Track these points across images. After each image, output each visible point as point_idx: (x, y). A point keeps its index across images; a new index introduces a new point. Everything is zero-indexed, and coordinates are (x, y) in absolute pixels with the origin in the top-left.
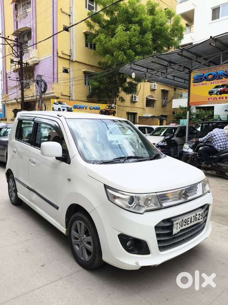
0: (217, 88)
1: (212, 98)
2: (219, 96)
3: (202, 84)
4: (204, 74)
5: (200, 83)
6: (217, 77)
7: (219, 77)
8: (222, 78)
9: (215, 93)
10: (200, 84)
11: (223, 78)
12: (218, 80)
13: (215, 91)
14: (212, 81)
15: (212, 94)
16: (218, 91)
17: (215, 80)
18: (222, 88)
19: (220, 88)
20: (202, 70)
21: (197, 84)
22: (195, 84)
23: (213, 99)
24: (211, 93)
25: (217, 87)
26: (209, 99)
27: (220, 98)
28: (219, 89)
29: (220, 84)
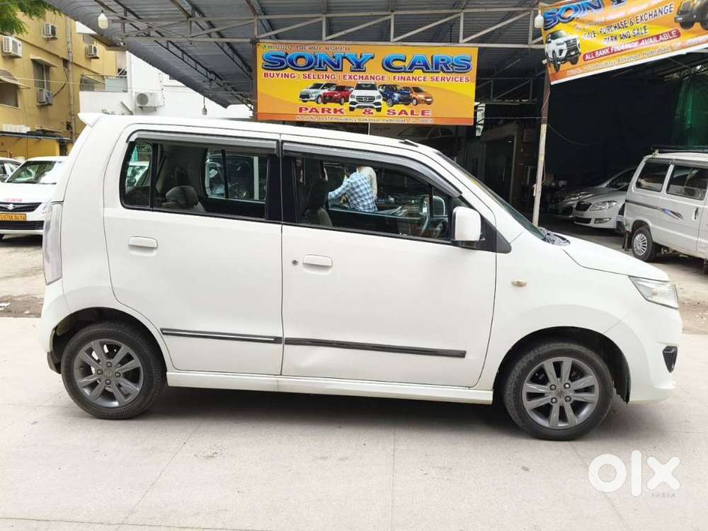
0: (318, 88)
1: (306, 109)
2: (322, 106)
3: (285, 74)
4: (287, 54)
5: (281, 72)
6: (316, 64)
7: (320, 66)
8: (326, 70)
9: (314, 99)
10: (280, 76)
11: (329, 69)
12: (318, 73)
13: (314, 95)
14: (307, 73)
15: (306, 99)
16: (320, 96)
17: (312, 72)
18: (326, 91)
19: (323, 88)
20: (285, 44)
21: (272, 72)
22: (269, 72)
23: (309, 110)
24: (305, 97)
25: (317, 86)
26: (301, 110)
27: (323, 110)
28: (321, 92)
29: (324, 82)
